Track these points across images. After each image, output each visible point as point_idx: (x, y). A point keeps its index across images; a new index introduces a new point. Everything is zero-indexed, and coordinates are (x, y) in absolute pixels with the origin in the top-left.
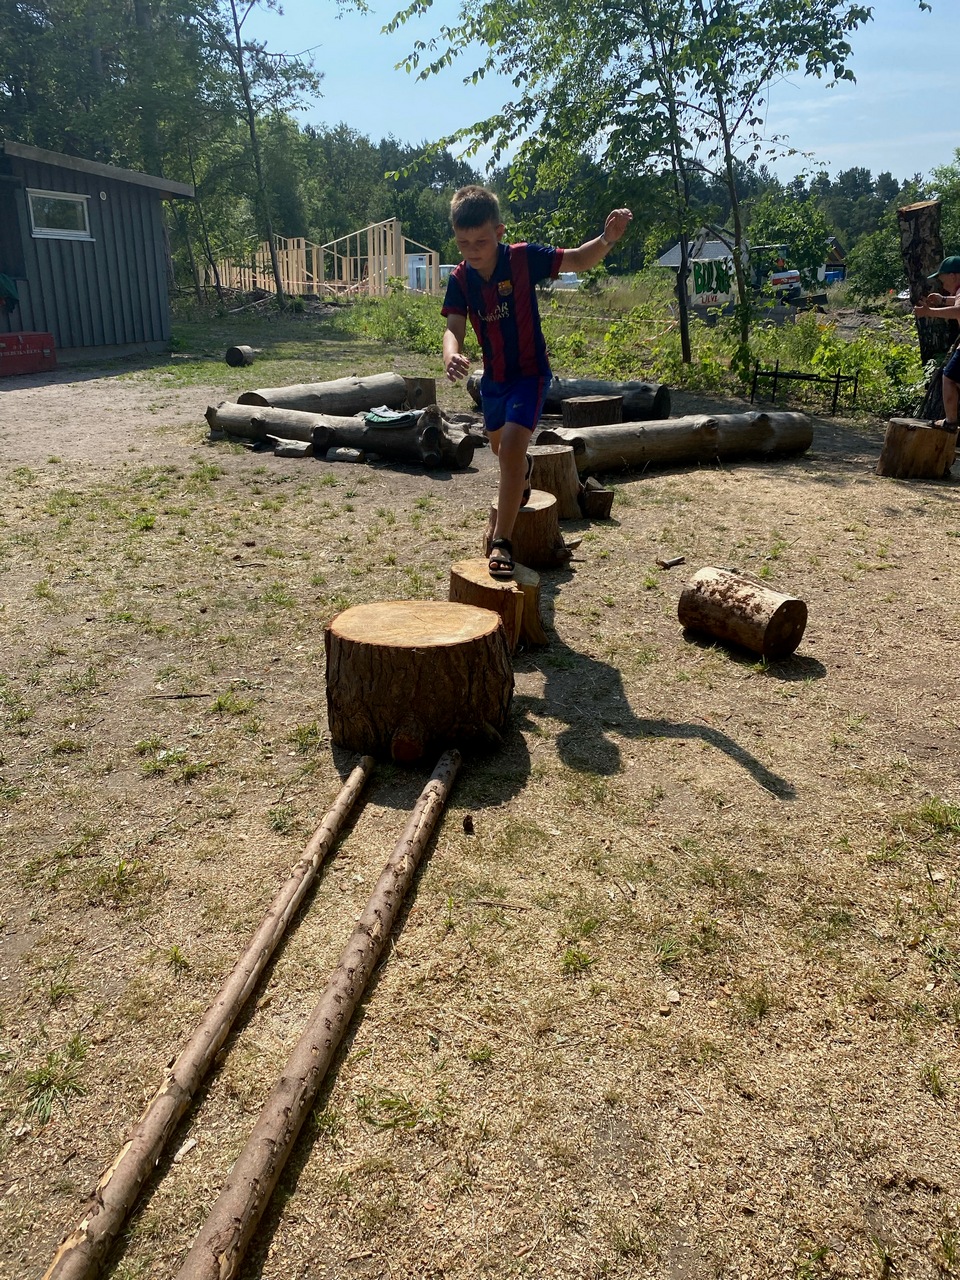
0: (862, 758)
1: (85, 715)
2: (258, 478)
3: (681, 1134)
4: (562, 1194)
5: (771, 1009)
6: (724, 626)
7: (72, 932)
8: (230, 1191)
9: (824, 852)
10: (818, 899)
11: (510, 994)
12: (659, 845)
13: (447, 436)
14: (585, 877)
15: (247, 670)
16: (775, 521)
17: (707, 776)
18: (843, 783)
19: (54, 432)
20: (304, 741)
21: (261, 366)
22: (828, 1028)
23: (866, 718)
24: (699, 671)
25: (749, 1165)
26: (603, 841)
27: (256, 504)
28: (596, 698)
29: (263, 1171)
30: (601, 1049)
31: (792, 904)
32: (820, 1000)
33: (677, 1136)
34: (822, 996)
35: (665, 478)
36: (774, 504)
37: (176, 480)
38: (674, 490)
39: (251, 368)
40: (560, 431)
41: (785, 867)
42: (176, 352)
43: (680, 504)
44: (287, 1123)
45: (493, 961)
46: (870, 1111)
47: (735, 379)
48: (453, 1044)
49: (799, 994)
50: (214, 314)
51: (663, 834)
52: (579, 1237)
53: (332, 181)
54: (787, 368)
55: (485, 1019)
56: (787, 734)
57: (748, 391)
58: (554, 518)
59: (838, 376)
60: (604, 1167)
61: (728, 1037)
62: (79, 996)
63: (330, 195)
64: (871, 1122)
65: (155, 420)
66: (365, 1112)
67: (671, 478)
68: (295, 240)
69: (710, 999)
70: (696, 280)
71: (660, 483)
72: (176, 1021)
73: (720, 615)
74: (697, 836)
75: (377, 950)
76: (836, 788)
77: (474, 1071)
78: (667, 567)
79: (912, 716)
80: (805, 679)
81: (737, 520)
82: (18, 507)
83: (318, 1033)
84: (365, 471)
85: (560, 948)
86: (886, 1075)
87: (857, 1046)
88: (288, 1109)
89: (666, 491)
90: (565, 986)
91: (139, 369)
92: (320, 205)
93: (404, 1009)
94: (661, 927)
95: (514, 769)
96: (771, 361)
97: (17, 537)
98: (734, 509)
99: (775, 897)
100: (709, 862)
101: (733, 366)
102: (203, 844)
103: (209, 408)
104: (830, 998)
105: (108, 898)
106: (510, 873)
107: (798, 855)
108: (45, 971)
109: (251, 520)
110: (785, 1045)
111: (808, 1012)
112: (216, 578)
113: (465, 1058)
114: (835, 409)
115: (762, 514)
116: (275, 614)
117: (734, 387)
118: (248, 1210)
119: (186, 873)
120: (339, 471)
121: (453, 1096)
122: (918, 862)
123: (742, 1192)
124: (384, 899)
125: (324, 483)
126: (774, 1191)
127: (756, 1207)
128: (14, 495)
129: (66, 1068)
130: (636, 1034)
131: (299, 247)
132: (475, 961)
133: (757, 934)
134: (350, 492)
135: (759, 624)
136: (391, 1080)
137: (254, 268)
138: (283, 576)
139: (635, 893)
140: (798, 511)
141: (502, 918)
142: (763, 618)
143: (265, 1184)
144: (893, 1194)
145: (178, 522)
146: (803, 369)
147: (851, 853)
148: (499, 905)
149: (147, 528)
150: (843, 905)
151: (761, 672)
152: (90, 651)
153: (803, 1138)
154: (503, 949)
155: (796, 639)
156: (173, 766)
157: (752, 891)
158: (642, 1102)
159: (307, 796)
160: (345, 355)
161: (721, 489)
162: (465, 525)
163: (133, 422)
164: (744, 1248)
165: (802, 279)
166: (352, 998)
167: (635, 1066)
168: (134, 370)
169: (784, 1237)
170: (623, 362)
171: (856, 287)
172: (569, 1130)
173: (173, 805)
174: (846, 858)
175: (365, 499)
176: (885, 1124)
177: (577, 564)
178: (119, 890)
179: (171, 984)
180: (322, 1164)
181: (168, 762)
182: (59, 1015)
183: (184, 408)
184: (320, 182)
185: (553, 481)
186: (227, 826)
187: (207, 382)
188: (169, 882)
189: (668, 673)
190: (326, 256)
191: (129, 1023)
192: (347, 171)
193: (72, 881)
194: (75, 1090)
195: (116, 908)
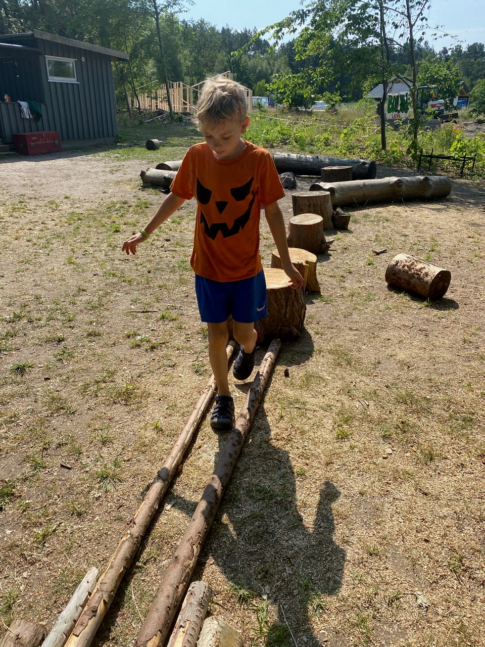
0: (478, 348)
1: (99, 319)
3: (395, 508)
4: (341, 531)
5: (435, 458)
6: (409, 283)
7: (107, 414)
8: (195, 521)
9: (459, 390)
10: (457, 411)
11: (312, 447)
12: (379, 385)
14: (344, 398)
15: (174, 300)
16: (432, 232)
17: (402, 354)
18: (468, 359)
19: (65, 183)
21: (163, 150)
22: (462, 467)
23: (480, 329)
24: (396, 305)
25: (426, 522)
26: (352, 382)
28: (345, 317)
29: (208, 514)
30: (356, 472)
31: (444, 413)
32: (458, 455)
33: (393, 509)
34: (460, 453)
35: (375, 209)
36: (431, 224)
37: (128, 208)
38: (380, 215)
39: (159, 151)
40: (322, 184)
41: (441, 396)
42: (120, 143)
43: (383, 223)
45: (303, 433)
47: (409, 158)
48: (287, 467)
49: (448, 452)
50: (137, 122)
51: (381, 380)
52: (350, 547)
53: (196, 51)
54: (436, 153)
55: (301, 457)
56: (440, 336)
57: (416, 165)
58: (322, 229)
59: (465, 157)
60: (360, 520)
61: (415, 469)
62: (115, 441)
63: (195, 59)
65: (114, 177)
66: (249, 494)
67: (378, 209)
68: (178, 83)
69: (406, 453)
70: (389, 106)
71: (373, 212)
72: (159, 453)
73: (407, 278)
74: (398, 381)
75: (249, 425)
76: (465, 361)
77: (298, 479)
78: (378, 254)
80: (449, 310)
81: (413, 231)
82: (53, 220)
83: (226, 459)
85: (334, 429)
87: (476, 475)
89: (376, 216)
90: (338, 445)
91: (103, 151)
92: (190, 64)
93: (263, 451)
94: (381, 421)
95: (306, 348)
96: (429, 150)
97: (55, 235)
98: (411, 225)
99: (436, 409)
100: (404, 393)
101: (409, 152)
102: (162, 378)
103: (142, 171)
104: (463, 454)
105: (122, 400)
106: (308, 395)
107: (446, 391)
108: (98, 430)
109: (167, 228)
111: (453, 460)
112: (153, 256)
113: (293, 473)
114: (462, 175)
115: (425, 228)
116: (183, 274)
117: (408, 163)
118: (203, 529)
119: (157, 390)
121: (289, 489)
123: (424, 533)
124: (251, 403)
126: (438, 533)
127: (430, 539)
128: (50, 214)
129: (113, 471)
130: (372, 466)
131: (179, 87)
132: (294, 432)
133: (427, 425)
135: (427, 282)
136: (260, 481)
137: (156, 98)
138: (186, 256)
139: (368, 405)
140: (444, 227)
141: (306, 414)
142: (429, 279)
143: (209, 519)
145: (132, 229)
146: (446, 153)
147: (473, 391)
148: (304, 409)
149: (117, 231)
150: (469, 414)
151: (427, 306)
152: (97, 290)
153: (452, 512)
154: (307, 428)
155: (445, 290)
156: (144, 343)
157: (425, 406)
158: (376, 494)
161: (404, 215)
163: (103, 178)
164: (425, 555)
165: (445, 105)
166: (240, 445)
167: (372, 479)
168: (100, 151)
169: (443, 552)
171: (474, 109)
172: (343, 505)
173: (147, 361)
174: (470, 393)
177: (332, 252)
178: (127, 397)
179: (156, 437)
181: (142, 341)
182: (106, 449)
183: (127, 171)
184: (190, 51)
185: (319, 210)
186: (173, 371)
187: (137, 158)
188: (149, 394)
189: (381, 306)
190: (193, 92)
191: (139, 453)
192: (204, 45)
193: (104, 393)
194: (118, 480)
195: (126, 405)
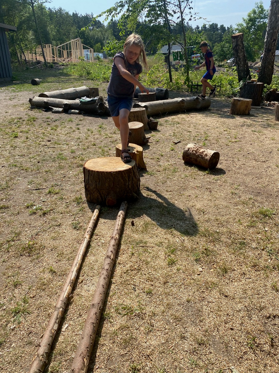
0: (240, 197)
1: (7, 197)
2: (48, 120)
3: (210, 309)
4: (179, 329)
5: (228, 271)
6: (196, 160)
7: (17, 264)
8: (84, 339)
9: (234, 225)
10: (235, 238)
11: (154, 273)
12: (188, 226)
13: (105, 106)
14: (169, 236)
15: (56, 180)
16: (204, 129)
17: (198, 204)
18: (236, 204)
20: (78, 201)
21: (42, 85)
22: (244, 275)
23: (239, 185)
24: (191, 174)
25: (230, 316)
26: (172, 225)
27: (49, 128)
28: (163, 184)
29: (92, 332)
30: (183, 286)
31: (228, 240)
32: (241, 267)
33: (209, 309)
34: (241, 266)
36: (203, 124)
37: (22, 122)
38: (174, 120)
39: (40, 86)
40: (140, 103)
41: (225, 230)
42: (15, 81)
43: (177, 125)
44: (96, 317)
45: (147, 263)
46: (260, 297)
47: (186, 87)
48: (140, 289)
49: (235, 266)
50: (25, 69)
51: (189, 222)
52: (186, 341)
53: (58, 26)
55: (148, 281)
56: (218, 191)
57: (190, 90)
58: (143, 130)
60: (190, 320)
61: (218, 280)
62: (23, 284)
63: (58, 30)
64: (261, 300)
65: (12, 103)
66: (118, 311)
67: (172, 117)
68: (48, 45)
69: (211, 269)
70: (173, 57)
71: (170, 118)
72: (55, 289)
73: (195, 157)
74: (199, 222)
75: (113, 263)
76: (235, 206)
77: (148, 296)
78: (176, 144)
79: (251, 184)
80: (221, 175)
81: (193, 129)
83: (100, 289)
84: (81, 117)
85: (166, 258)
86: (262, 287)
87: (253, 279)
88: (96, 313)
89: (172, 121)
90: (169, 269)
91: (4, 86)
92: (55, 33)
93: (124, 279)
94: (193, 250)
96: (196, 82)
98: (192, 126)
99: (223, 238)
100: (203, 229)
101: (185, 83)
102: (53, 234)
103: (30, 98)
104: (243, 266)
105: (26, 253)
106: (147, 237)
107: (227, 226)
108: (10, 277)
109: (48, 133)
110: (233, 281)
111: (238, 271)
112: (41, 152)
113: (144, 292)
115: (200, 127)
116: (61, 163)
117: (185, 89)
118: (90, 344)
119: (49, 244)
120: (73, 117)
121: (143, 304)
122: (260, 226)
123: (229, 324)
124: (113, 247)
125: (69, 121)
126: (238, 322)
127: (234, 327)
129: (23, 306)
130: (192, 281)
131: (49, 47)
132: (142, 264)
133: (220, 249)
134: (77, 123)
135: (207, 160)
136: (124, 301)
137: (36, 54)
138: (62, 150)
139: (184, 240)
140: (210, 126)
141: (147, 250)
142: (208, 158)
143: (93, 336)
144: (270, 320)
145: (25, 135)
147: (242, 224)
148: (146, 247)
149: (16, 137)
150: (243, 239)
151: (208, 174)
152: (5, 176)
153: (243, 307)
154: (149, 260)
155: (217, 163)
156: (38, 211)
157: (217, 237)
158: (197, 301)
159: (82, 218)
160: (68, 81)
161: (187, 120)
162: (115, 133)
163: (5, 103)
164: (232, 339)
165: (201, 57)
166: (108, 278)
167: (193, 291)
168: (2, 86)
169: (243, 335)
170: (153, 82)
172: (178, 311)
173: (41, 223)
174: (241, 226)
175: (82, 126)
176: (264, 300)
177: (150, 144)
178: (29, 250)
179: (51, 278)
180: (107, 328)
181: (37, 210)
182: (17, 290)
183: (20, 99)
184: (54, 26)
185: (140, 119)
186: (59, 228)
187: (26, 90)
188: (44, 247)
189: (182, 175)
190: (58, 50)
191: (40, 291)
192: (63, 22)
193: (13, 248)
194: (27, 312)
195: (29, 256)
